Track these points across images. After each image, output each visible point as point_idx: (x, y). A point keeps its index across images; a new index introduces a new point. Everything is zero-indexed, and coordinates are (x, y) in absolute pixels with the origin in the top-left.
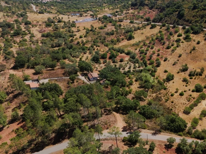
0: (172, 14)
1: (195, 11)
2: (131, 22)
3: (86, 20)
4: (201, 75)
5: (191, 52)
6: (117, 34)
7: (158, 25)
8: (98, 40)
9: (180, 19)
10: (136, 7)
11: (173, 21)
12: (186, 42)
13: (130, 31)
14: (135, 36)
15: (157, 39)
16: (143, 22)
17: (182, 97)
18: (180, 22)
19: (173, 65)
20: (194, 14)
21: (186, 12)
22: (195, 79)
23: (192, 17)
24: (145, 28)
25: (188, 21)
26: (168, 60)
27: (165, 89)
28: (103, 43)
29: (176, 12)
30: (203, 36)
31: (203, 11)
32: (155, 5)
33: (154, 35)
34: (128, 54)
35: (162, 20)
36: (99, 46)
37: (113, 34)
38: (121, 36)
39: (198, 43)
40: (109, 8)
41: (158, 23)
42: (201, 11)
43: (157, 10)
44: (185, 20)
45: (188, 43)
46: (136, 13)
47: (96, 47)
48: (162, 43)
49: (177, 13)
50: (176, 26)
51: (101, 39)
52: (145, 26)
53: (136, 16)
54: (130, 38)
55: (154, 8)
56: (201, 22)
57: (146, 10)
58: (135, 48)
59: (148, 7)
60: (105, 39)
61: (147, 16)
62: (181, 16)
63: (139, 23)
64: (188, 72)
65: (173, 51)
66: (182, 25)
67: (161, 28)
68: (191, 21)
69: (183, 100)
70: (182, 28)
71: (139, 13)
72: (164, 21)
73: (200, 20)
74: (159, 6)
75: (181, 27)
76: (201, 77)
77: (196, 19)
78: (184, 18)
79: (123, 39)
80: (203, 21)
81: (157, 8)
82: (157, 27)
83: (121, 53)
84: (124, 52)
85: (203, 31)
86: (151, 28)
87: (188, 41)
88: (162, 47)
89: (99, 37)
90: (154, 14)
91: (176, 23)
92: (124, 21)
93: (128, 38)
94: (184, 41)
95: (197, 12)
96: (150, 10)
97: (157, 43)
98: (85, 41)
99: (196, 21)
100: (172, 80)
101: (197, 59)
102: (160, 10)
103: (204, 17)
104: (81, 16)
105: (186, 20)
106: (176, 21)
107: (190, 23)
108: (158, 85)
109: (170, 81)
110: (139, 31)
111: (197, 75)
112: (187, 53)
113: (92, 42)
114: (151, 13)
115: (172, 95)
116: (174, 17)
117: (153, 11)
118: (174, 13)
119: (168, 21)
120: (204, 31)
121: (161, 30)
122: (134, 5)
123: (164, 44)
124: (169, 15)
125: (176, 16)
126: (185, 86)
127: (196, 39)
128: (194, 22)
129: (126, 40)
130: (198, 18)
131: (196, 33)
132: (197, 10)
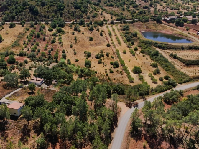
0: (23, 11)
1: (45, 7)
5: (76, 42)
11: (30, 18)
17: (114, 73)
20: (46, 10)
22: (103, 59)
23: (46, 13)
24: (3, 28)
25: (45, 17)
26: (66, 51)
27: (96, 73)
29: (26, 9)
31: (52, 7)
33: (24, 34)
39: (73, 34)
42: (51, 7)
45: (65, 35)
49: (28, 10)
50: (38, 22)
64: (93, 57)
66: (42, 21)
67: (23, 26)
68: (48, 17)
69: (117, 75)
70: (45, 23)
72: (19, 19)
75: (43, 23)
77: (50, 14)
78: (40, 14)
82: (16, 25)
85: (65, 24)
86: (11, 27)
87: (63, 34)
95: (48, 8)
97: (36, 40)
99: (52, 16)
105: (43, 16)
106: (34, 18)
111: (101, 56)
112: (74, 43)
115: (107, 75)
116: (28, 14)
119: (24, 19)
124: (20, 12)
125: (30, 14)
126: (105, 66)
130: (52, 13)
131: (62, 26)
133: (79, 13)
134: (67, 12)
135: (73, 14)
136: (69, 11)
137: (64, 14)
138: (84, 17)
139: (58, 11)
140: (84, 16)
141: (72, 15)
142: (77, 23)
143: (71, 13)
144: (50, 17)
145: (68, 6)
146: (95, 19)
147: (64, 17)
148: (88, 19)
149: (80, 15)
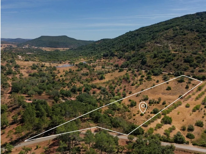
0: (137, 61)
1: (155, 59)
2: (103, 68)
3: (65, 66)
4: (158, 103)
6: (91, 75)
7: (125, 70)
8: (75, 78)
9: (143, 65)
10: (107, 57)
11: (137, 66)
12: (148, 81)
13: (102, 74)
14: (105, 77)
15: (123, 79)
16: (113, 68)
17: (142, 116)
18: (143, 67)
19: (136, 96)
20: (155, 61)
21: (148, 60)
22: (153, 105)
23: (153, 64)
24: (114, 72)
25: (149, 66)
26: (132, 93)
27: (129, 111)
28: (79, 81)
29: (140, 60)
30: (162, 77)
31: (162, 59)
32: (123, 56)
33: (121, 77)
34: (99, 89)
35: (129, 66)
36: (76, 83)
37: (87, 75)
38: (94, 77)
39: (158, 82)
40: (84, 59)
41: (125, 68)
42: (160, 59)
43: (124, 59)
44: (147, 66)
46: (107, 61)
47: (74, 83)
48: (128, 82)
49: (141, 60)
50: (140, 70)
51: (77, 78)
52: (114, 70)
53: (107, 63)
54: (102, 78)
55: (122, 58)
56: (160, 67)
57: (116, 59)
58: (106, 85)
59: (117, 57)
60: (81, 78)
61: (116, 63)
62: (144, 63)
63: (109, 68)
64: (148, 101)
65: (137, 87)
66: (144, 69)
67: (127, 72)
68: (152, 67)
69: (143, 118)
70: (145, 71)
71: (109, 61)
73: (159, 66)
74: (126, 56)
75: (143, 71)
76: (158, 104)
77: (156, 65)
78: (146, 64)
79: (95, 79)
80: (162, 66)
81: (124, 58)
82: (125, 71)
83: (94, 88)
84: (96, 87)
85: (161, 73)
86: (119, 72)
87: (149, 81)
88: (128, 84)
89: (76, 76)
90: (122, 62)
91: (139, 68)
92: (97, 67)
93: (99, 78)
94: (146, 80)
95: (157, 60)
96: (119, 59)
97: (124, 82)
98: (64, 79)
99: (156, 67)
100: (135, 105)
101: (156, 93)
102: (127, 59)
103: (163, 63)
104: (61, 63)
106: (140, 66)
107: (152, 68)
108: (124, 108)
109: (133, 106)
110: (109, 74)
111: (155, 103)
113: (70, 80)
114: (119, 61)
115: (134, 115)
116: (139, 63)
117: (122, 60)
118: (138, 61)
119: (133, 66)
120: (163, 73)
121: (127, 73)
122: (105, 56)
123: (129, 82)
124: (134, 62)
125: (140, 63)
127: (156, 79)
128: (154, 67)
129: (98, 80)
130: (158, 64)
131: (156, 75)
132: (157, 59)
133: (185, 66)
134: (171, 65)
135: (178, 66)
136: (174, 64)
137: (168, 65)
138: (187, 71)
139: (165, 63)
140: (189, 69)
141: (175, 68)
142: (173, 74)
143: (175, 66)
144: (153, 67)
145: (178, 59)
146: (199, 73)
147: (167, 68)
148: (190, 73)
149: (184, 68)
